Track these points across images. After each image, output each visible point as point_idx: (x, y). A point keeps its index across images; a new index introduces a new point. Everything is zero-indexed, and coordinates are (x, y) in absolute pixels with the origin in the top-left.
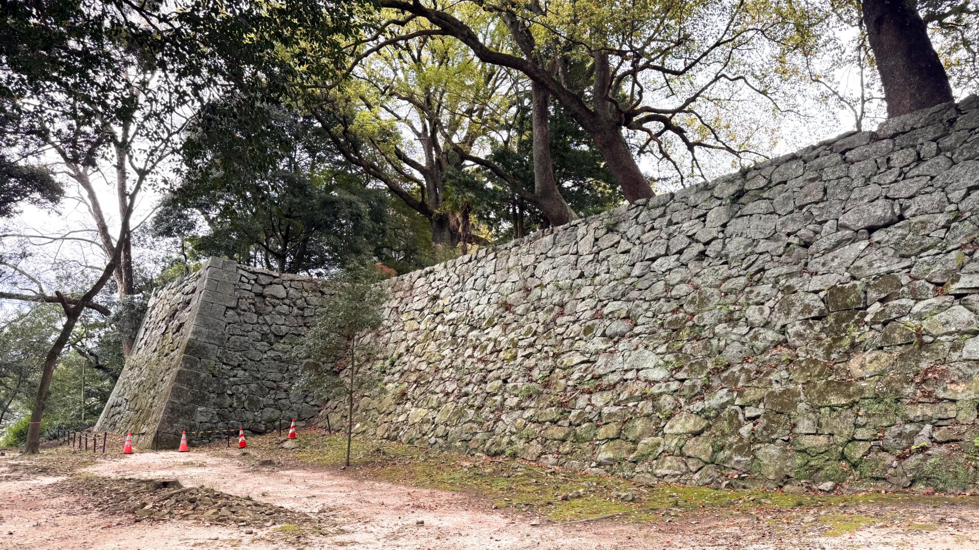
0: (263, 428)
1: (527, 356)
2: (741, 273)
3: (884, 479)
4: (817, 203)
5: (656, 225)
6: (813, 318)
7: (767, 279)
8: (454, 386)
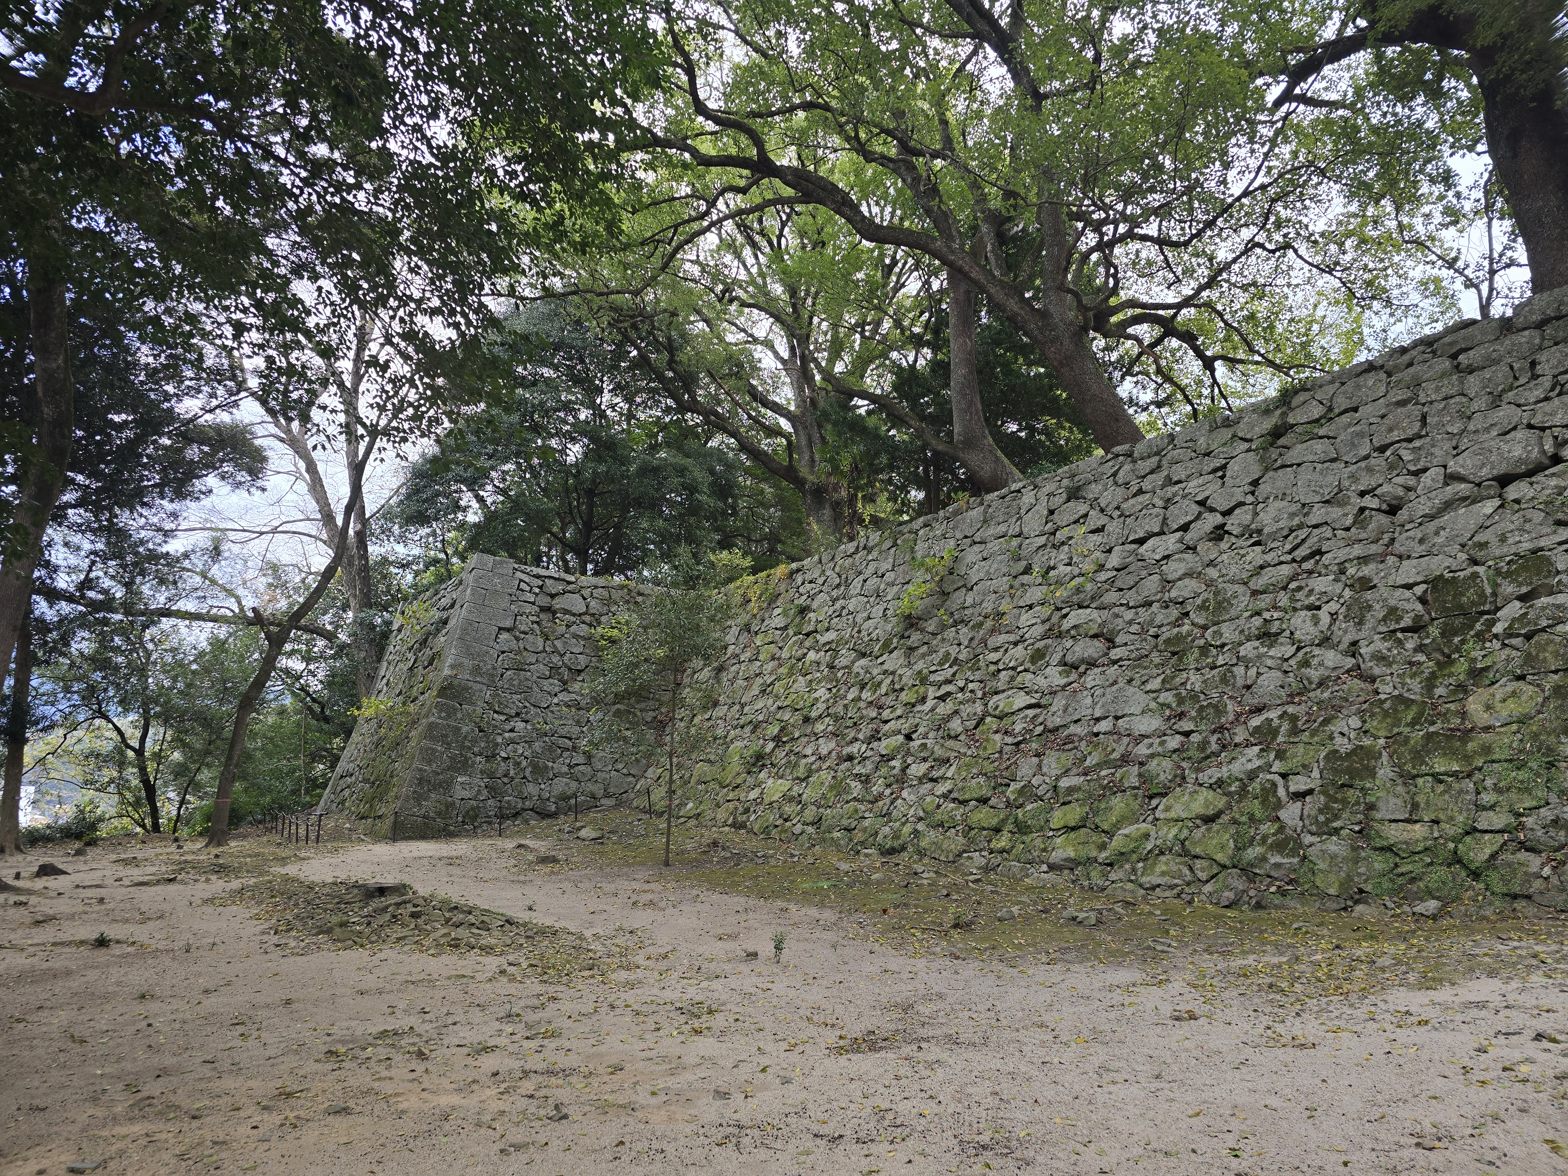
0: (553, 808)
1: (942, 698)
2: (1282, 559)
3: (1528, 897)
4: (1409, 440)
5: (1146, 485)
6: (1403, 630)
7: (1326, 567)
8: (832, 745)
